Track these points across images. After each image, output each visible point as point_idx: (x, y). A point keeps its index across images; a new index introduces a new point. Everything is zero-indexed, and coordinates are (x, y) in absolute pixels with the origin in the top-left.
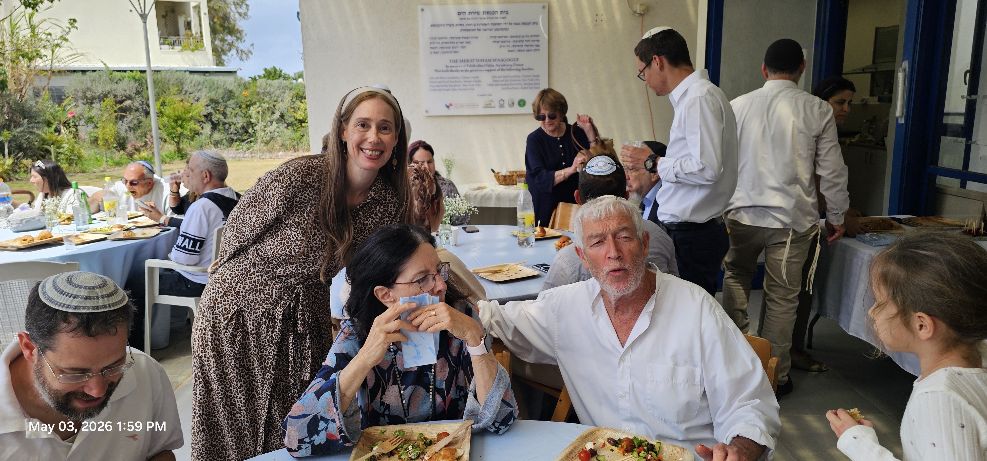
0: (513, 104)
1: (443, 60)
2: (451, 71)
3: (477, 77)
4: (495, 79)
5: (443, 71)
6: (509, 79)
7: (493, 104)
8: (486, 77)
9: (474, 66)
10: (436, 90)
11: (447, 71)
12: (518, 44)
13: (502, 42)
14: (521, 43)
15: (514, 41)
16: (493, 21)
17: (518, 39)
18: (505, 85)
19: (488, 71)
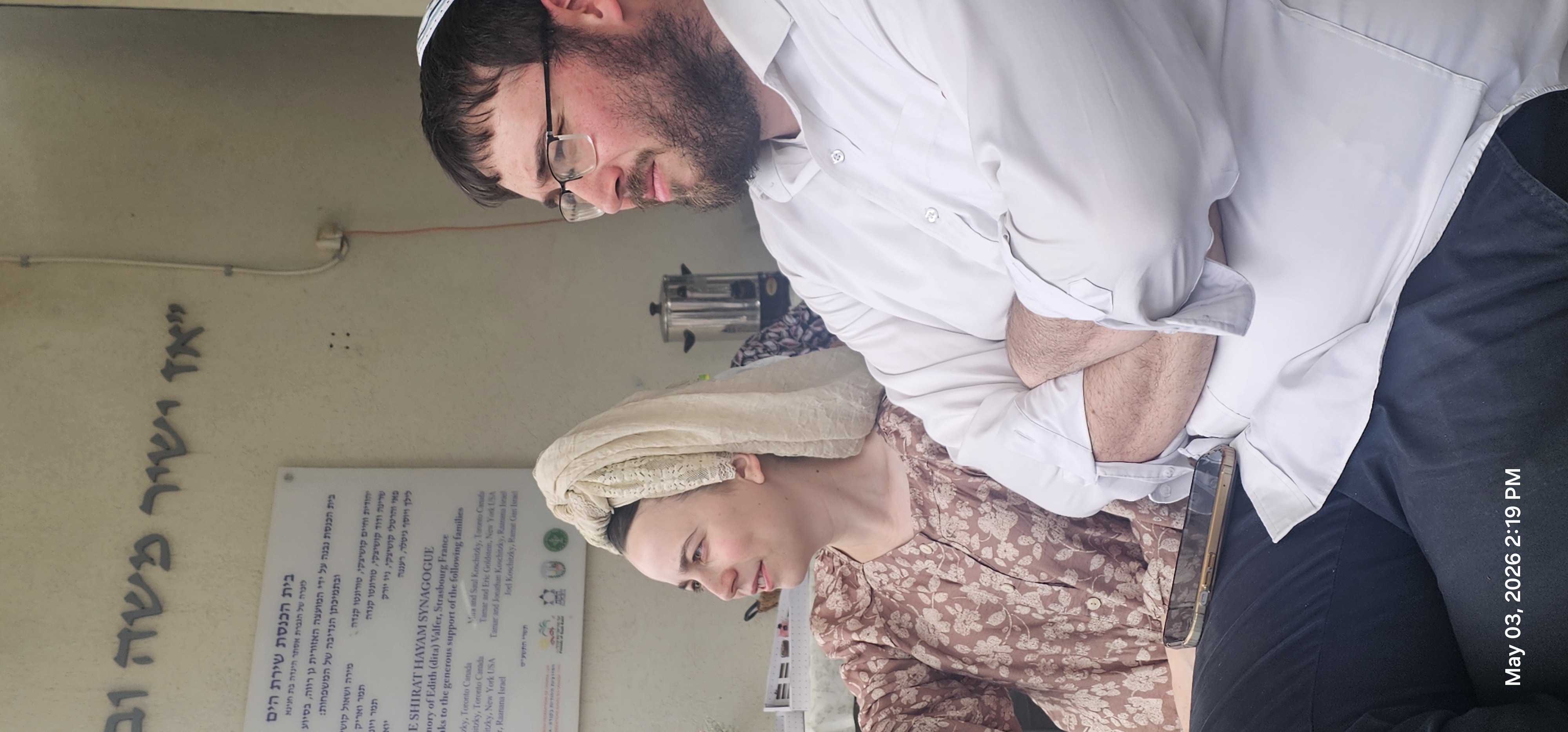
0: (555, 565)
3: (468, 667)
7: (553, 624)
8: (470, 642)
9: (433, 676)
12: (382, 550)
13: (371, 593)
14: (383, 542)
15: (375, 558)
16: (308, 614)
17: (369, 550)
18: (497, 586)
19: (451, 634)
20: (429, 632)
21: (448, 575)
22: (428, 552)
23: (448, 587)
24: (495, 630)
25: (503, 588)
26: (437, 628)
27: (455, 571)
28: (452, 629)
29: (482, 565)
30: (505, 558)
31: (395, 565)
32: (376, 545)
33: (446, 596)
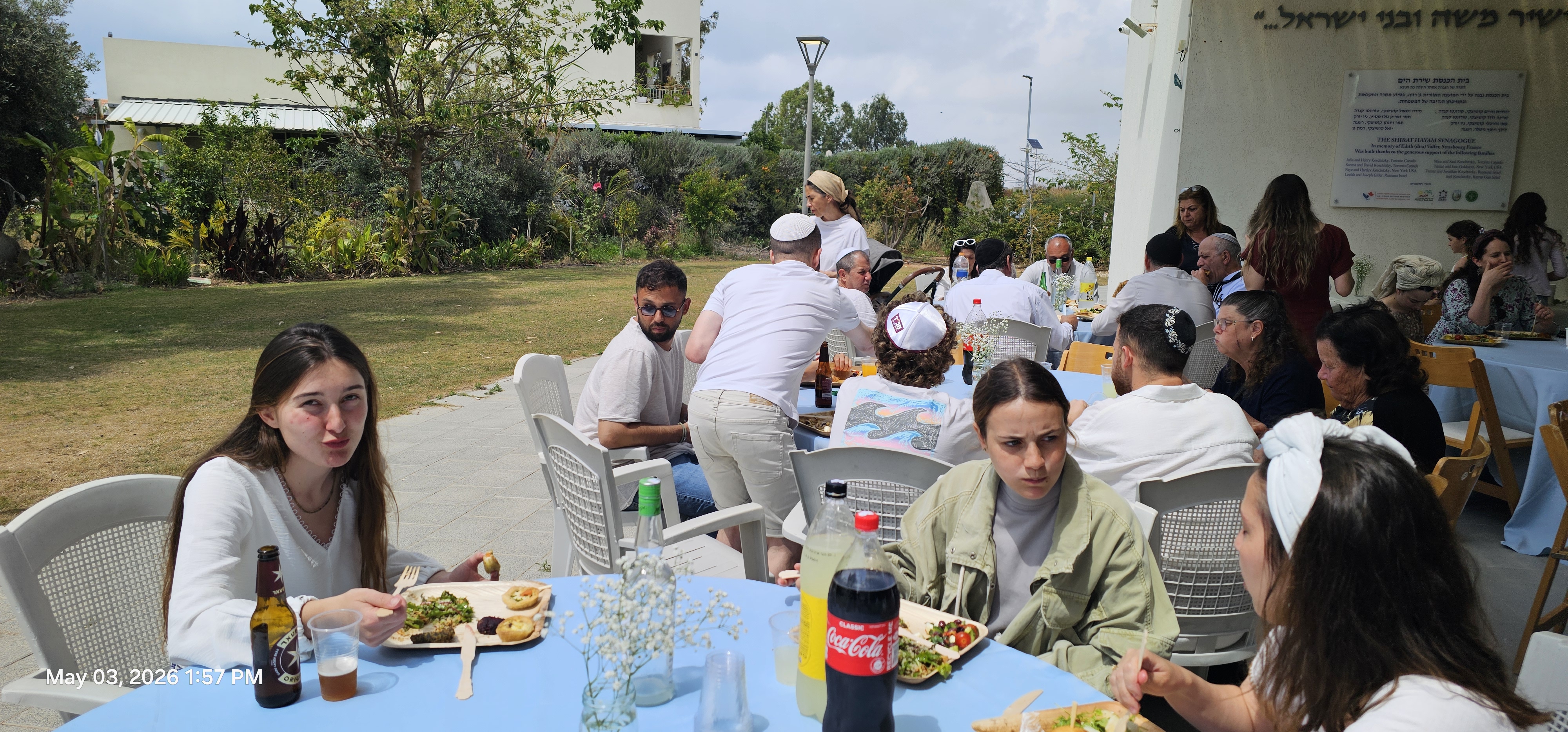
0: (1459, 196)
1: (1368, 138)
2: (1378, 152)
3: (1414, 161)
4: (1439, 164)
5: (1366, 151)
6: (1457, 164)
7: (1430, 196)
8: (1424, 161)
9: (1411, 146)
10: (1353, 175)
11: (1372, 152)
12: (1477, 120)
13: (1455, 117)
14: (1481, 120)
15: (1473, 117)
16: (1447, 91)
17: (1479, 115)
18: (1452, 172)
19: (1430, 153)
20: (1432, 144)
21: (1459, 150)
22: (1473, 140)
23: (1453, 150)
24: (1430, 172)
25: (1450, 174)
26: (1434, 147)
27: (1462, 153)
28: (1433, 153)
29: (1463, 165)
30: (1466, 175)
31: (1468, 127)
32: (1479, 118)
33: (1449, 150)
